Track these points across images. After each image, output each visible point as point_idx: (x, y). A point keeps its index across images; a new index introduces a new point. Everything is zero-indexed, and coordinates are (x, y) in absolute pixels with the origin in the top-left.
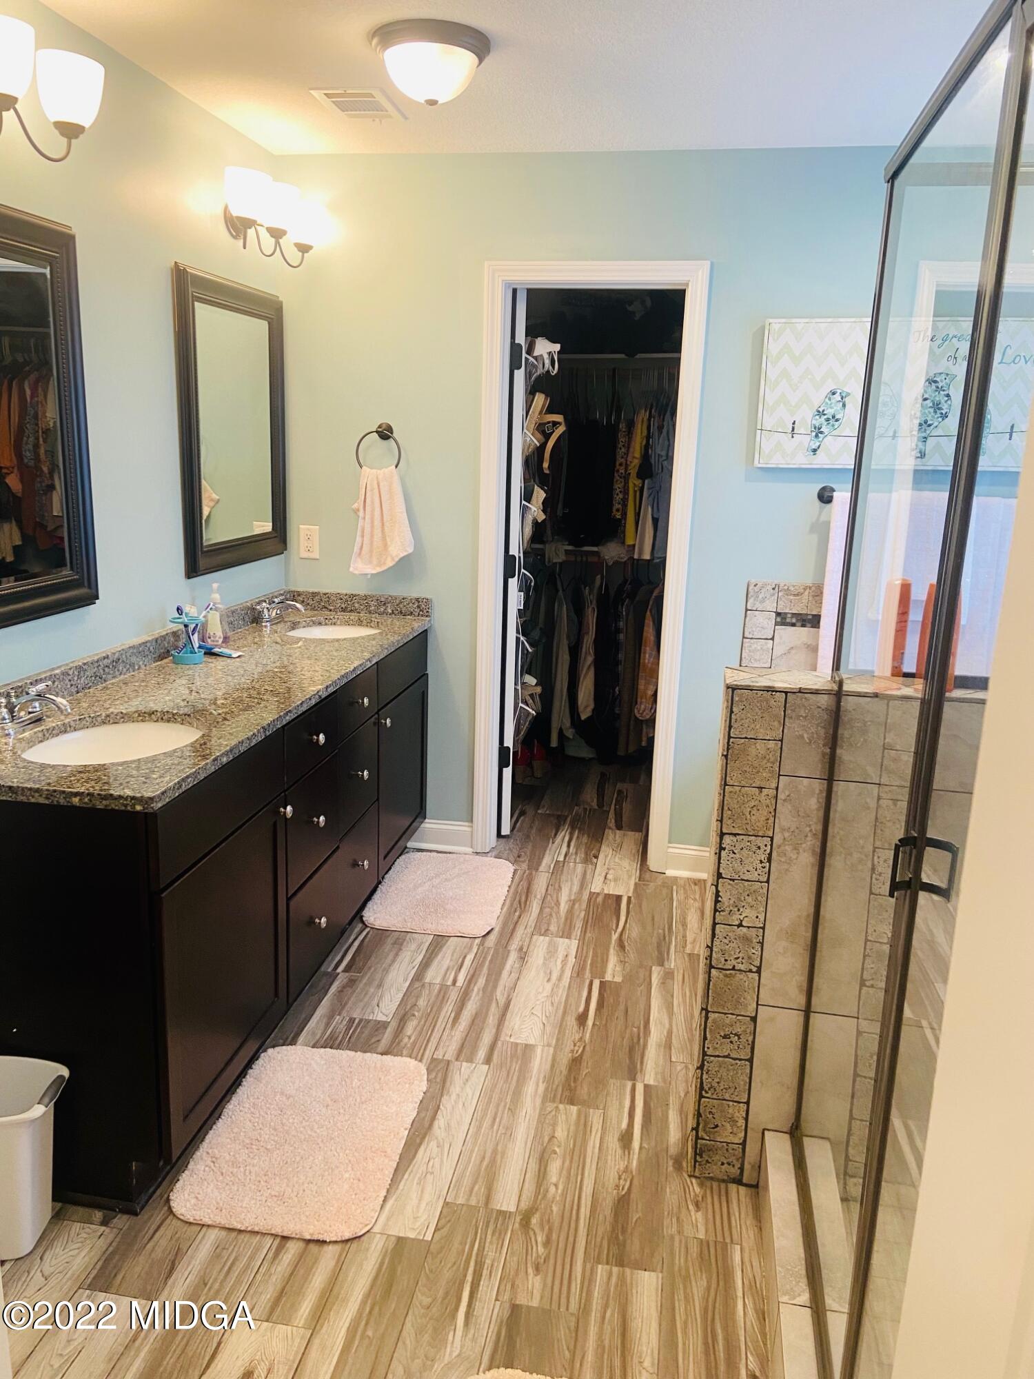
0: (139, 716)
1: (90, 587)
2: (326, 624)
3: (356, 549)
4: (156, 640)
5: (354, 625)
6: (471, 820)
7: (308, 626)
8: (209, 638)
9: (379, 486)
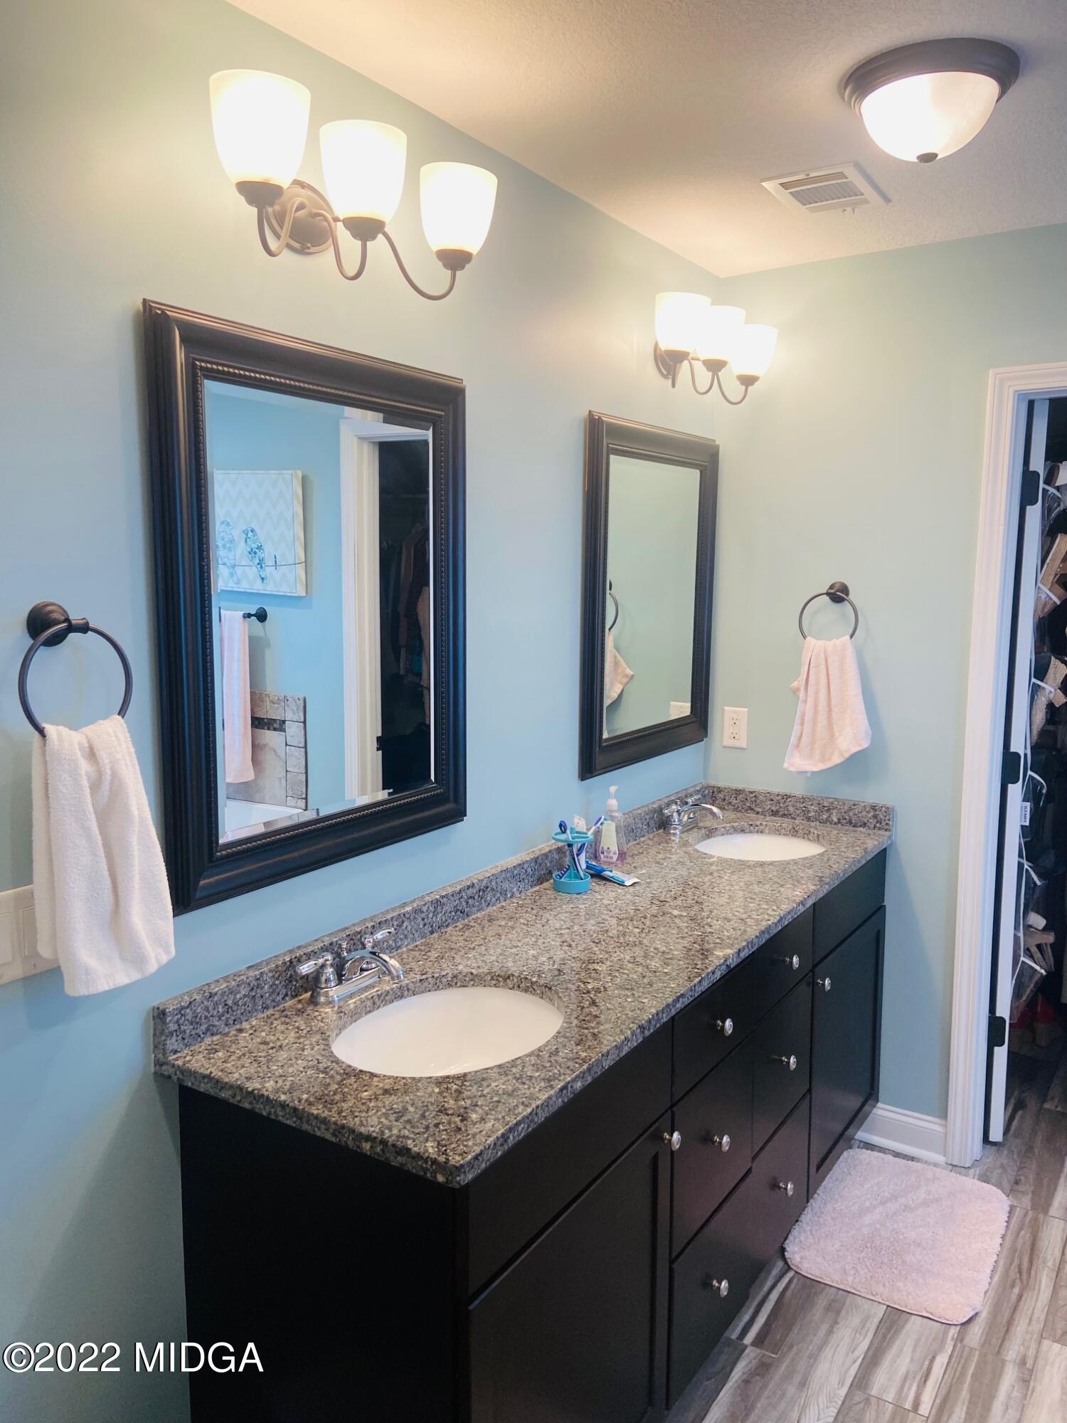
0: (492, 979)
1: (456, 801)
2: (751, 832)
3: (793, 739)
4: (536, 860)
5: (787, 835)
6: (943, 1114)
7: (728, 833)
8: (603, 853)
9: (826, 661)
